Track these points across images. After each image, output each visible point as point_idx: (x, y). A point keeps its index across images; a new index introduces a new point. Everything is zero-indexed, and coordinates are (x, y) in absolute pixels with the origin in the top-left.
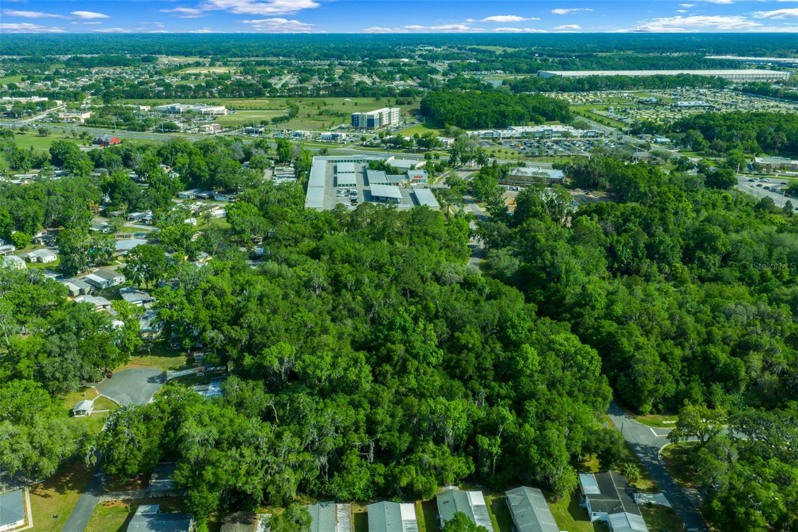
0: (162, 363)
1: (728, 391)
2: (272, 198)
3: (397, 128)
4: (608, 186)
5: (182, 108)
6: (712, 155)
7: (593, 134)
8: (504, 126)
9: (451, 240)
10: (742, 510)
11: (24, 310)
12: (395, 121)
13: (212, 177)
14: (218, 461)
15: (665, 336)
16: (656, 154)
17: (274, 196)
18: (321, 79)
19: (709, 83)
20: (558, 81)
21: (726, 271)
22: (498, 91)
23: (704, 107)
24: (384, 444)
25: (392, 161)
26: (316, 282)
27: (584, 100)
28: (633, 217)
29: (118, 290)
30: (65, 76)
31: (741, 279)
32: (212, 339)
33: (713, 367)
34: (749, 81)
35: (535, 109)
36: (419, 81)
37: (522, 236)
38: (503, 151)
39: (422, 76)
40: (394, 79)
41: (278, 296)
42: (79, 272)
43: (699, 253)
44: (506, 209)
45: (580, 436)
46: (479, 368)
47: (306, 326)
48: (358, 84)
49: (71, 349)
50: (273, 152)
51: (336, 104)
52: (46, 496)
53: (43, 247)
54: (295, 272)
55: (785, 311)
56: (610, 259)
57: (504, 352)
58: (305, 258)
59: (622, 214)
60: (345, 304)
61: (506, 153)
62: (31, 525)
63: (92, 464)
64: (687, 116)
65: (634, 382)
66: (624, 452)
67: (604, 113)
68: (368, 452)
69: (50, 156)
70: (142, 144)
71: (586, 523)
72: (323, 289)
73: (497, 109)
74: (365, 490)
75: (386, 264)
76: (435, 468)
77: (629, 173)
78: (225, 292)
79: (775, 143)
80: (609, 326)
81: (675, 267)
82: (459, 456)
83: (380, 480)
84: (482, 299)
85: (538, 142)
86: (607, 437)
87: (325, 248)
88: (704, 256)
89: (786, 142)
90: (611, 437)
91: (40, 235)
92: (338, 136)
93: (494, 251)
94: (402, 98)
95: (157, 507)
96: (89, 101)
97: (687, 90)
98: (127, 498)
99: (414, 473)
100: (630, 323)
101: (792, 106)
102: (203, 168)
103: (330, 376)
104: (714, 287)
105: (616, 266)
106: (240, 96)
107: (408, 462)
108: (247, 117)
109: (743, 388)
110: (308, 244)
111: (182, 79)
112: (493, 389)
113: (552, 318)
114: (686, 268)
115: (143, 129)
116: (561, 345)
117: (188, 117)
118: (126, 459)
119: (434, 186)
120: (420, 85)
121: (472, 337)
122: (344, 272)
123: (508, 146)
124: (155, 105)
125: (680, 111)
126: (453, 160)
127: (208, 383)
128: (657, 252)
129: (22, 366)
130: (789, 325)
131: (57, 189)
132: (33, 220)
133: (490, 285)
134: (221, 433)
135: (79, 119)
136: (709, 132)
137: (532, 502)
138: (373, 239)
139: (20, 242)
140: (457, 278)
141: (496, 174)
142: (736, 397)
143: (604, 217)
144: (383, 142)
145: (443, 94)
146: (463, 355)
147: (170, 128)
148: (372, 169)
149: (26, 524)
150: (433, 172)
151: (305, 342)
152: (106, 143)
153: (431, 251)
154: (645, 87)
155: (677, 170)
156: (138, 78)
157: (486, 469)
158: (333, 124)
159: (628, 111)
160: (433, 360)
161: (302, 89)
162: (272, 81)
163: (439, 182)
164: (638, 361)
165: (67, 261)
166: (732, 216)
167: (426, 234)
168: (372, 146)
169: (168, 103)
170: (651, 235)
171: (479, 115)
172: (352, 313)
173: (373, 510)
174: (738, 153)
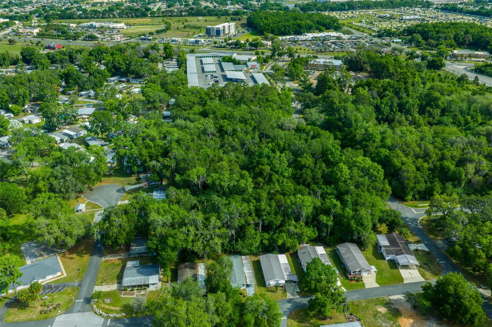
0: (121, 181)
1: (455, 186)
2: (169, 81)
3: (235, 35)
4: (369, 69)
5: (97, 25)
6: (428, 49)
7: (355, 37)
8: (300, 33)
9: (282, 104)
10: (473, 250)
11: (31, 152)
12: (233, 31)
13: (128, 69)
14: (175, 234)
15: (417, 157)
16: (395, 49)
17: (169, 80)
18: (181, 5)
19: (420, 4)
20: (329, 5)
21: (445, 118)
22: (294, 11)
23: (419, 20)
24: (266, 222)
25: (235, 56)
26: (209, 131)
27: (346, 16)
28: (389, 88)
29: (84, 138)
30: (16, 5)
31: (453, 123)
32: (154, 166)
33: (447, 173)
34: (444, 3)
35: (318, 23)
36: (243, 5)
37: (324, 101)
38: (303, 49)
39: (244, 2)
40: (227, 4)
41: (188, 140)
42: (57, 129)
43: (428, 108)
44: (311, 84)
45: (378, 214)
46: (314, 178)
47: (209, 157)
48: (206, 8)
49: (69, 174)
50: (162, 52)
51: (193, 21)
52: (71, 258)
53: (30, 114)
54: (195, 125)
55: (483, 140)
56: (377, 113)
57: (327, 168)
58: (199, 117)
59: (382, 86)
60: (229, 144)
61: (304, 50)
62: (65, 275)
63: (98, 239)
64: (409, 25)
65: (402, 183)
66: (402, 222)
67: (359, 24)
68: (258, 226)
69: (20, 57)
70: (78, 48)
71: (383, 261)
72: (213, 135)
73: (296, 22)
74: (257, 248)
75: (249, 119)
76: (296, 234)
77: (384, 61)
78: (155, 138)
79: (465, 41)
80: (385, 152)
81: (415, 116)
82: (309, 227)
83: (266, 242)
84: (309, 138)
85: (322, 43)
86: (393, 214)
87: (210, 110)
88: (431, 110)
89: (471, 40)
90: (395, 214)
91: (26, 107)
92: (199, 41)
93: (308, 110)
94: (235, 16)
95: (138, 262)
96: (36, 21)
97: (408, 9)
98: (120, 257)
99: (285, 238)
100: (397, 149)
101: (471, 18)
102: (121, 62)
103: (229, 185)
104: (439, 128)
105: (380, 117)
106: (132, 17)
107: (281, 232)
108: (139, 30)
109: (463, 185)
110: (198, 108)
111: (92, 6)
112: (323, 189)
113: (352, 149)
114: (421, 117)
115: (75, 39)
116: (360, 163)
117: (102, 30)
118: (117, 236)
119: (264, 71)
120: (244, 8)
121: (307, 160)
122: (226, 124)
123: (304, 46)
124: (80, 23)
125: (404, 22)
126: (273, 55)
127: (152, 192)
128: (405, 108)
129: (41, 184)
130: (487, 149)
131: (34, 77)
132: (23, 97)
133: (313, 130)
134: (173, 219)
135: (32, 33)
136: (425, 35)
137: (352, 250)
138: (236, 104)
139: (16, 111)
140: (292, 126)
141: (303, 63)
142: (460, 190)
143: (372, 88)
144: (228, 44)
145: (261, 14)
146: (304, 171)
147: (92, 38)
148: (224, 61)
149: (63, 274)
150: (262, 63)
151: (210, 166)
152: (53, 48)
153: (273, 111)
154: (382, 8)
155: (409, 58)
156: (63, 5)
157: (324, 234)
158: (194, 34)
159: (374, 22)
160: (286, 174)
161: (171, 11)
162: (151, 6)
163: (268, 69)
164: (404, 171)
165: (49, 122)
166: (445, 85)
167: (267, 100)
168: (221, 47)
169: (87, 22)
170: (400, 98)
171: (284, 26)
172: (234, 149)
173: (263, 258)
174: (443, 47)
